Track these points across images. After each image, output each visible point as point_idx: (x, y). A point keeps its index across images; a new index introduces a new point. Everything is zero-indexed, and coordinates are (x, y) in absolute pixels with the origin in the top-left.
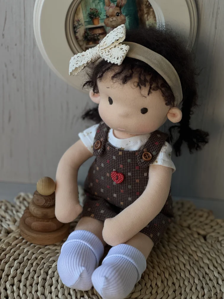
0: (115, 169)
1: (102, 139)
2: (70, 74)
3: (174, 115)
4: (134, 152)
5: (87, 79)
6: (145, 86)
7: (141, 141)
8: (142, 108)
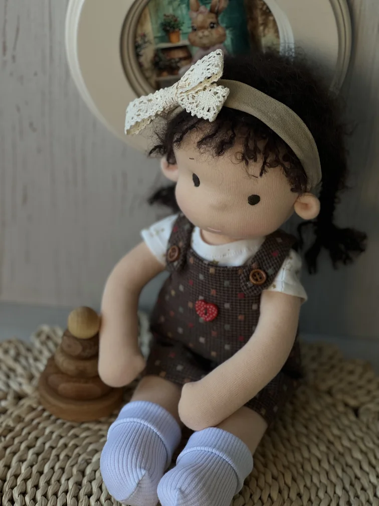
0: (202, 296)
1: (181, 244)
2: (126, 133)
3: (306, 206)
4: (235, 269)
5: (155, 141)
6: (255, 160)
7: (249, 249)
8: (250, 195)
